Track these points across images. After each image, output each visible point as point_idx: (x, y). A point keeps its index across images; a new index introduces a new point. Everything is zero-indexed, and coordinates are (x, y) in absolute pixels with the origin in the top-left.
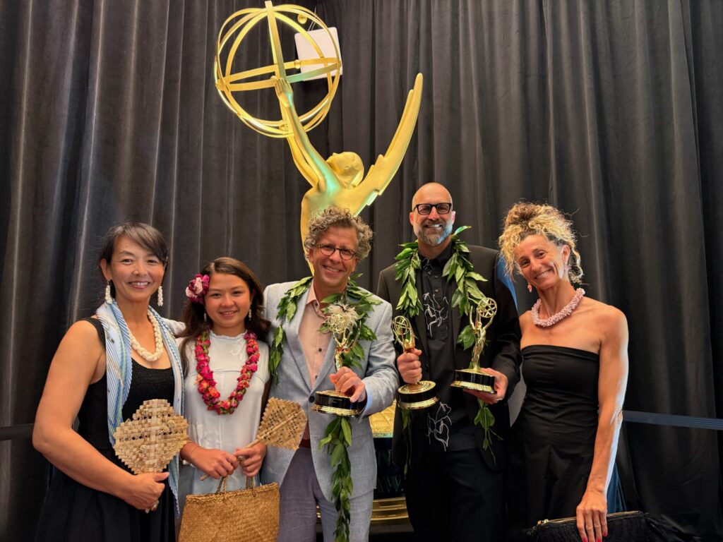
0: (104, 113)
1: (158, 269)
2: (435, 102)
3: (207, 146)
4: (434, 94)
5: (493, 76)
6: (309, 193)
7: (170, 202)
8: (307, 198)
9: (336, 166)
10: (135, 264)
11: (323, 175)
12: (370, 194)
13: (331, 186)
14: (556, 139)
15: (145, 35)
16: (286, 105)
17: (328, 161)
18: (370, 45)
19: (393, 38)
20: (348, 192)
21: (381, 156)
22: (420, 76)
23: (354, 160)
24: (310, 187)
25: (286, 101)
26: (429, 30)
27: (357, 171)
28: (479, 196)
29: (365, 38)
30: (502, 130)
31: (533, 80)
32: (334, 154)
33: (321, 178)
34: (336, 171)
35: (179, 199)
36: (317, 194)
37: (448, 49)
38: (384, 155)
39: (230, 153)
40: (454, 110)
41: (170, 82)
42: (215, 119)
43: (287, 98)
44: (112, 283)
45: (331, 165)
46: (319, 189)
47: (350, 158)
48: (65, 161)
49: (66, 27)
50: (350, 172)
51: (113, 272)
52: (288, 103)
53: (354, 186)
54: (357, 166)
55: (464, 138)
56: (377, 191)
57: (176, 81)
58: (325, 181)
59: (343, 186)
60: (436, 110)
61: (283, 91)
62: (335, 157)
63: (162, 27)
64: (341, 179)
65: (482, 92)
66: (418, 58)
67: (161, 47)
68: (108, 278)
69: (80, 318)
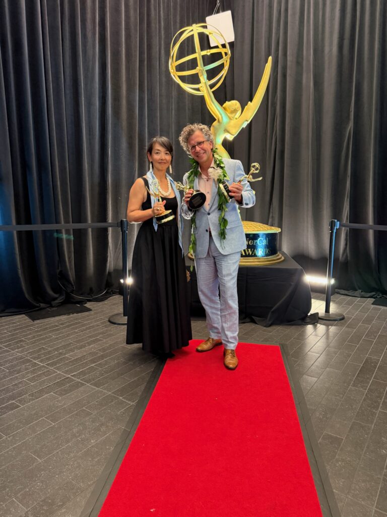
0: (113, 84)
1: (168, 158)
2: (289, 58)
3: (161, 95)
4: (288, 53)
5: (323, 39)
6: (215, 123)
7: (145, 129)
8: (213, 126)
9: (228, 109)
10: (161, 155)
11: (221, 115)
12: (244, 123)
13: (225, 120)
14: (356, 80)
15: (128, 36)
16: (204, 81)
17: (224, 106)
18: (251, 21)
19: (265, 16)
20: (233, 122)
21: (249, 102)
22: (270, 58)
23: (236, 105)
24: (215, 120)
25: (203, 78)
26: (286, 10)
27: (238, 111)
28: (311, 117)
29: (248, 16)
30: (326, 75)
31: (346, 42)
32: (227, 102)
33: (220, 116)
34: (227, 111)
35: (148, 127)
36: (218, 124)
37: (297, 23)
38: (251, 102)
39: (172, 98)
40: (299, 63)
41: (141, 61)
42: (164, 79)
43: (204, 78)
44: (152, 163)
45: (225, 109)
46: (219, 121)
47: (234, 104)
48: (99, 112)
49: (94, 41)
50: (235, 111)
51: (152, 158)
52: (205, 80)
53: (236, 119)
54: (238, 108)
55: (304, 81)
56: (247, 121)
57: (144, 61)
58: (222, 117)
59: (230, 119)
60: (289, 63)
61: (203, 75)
62: (227, 104)
63: (136, 31)
64: (230, 115)
65: (316, 51)
66: (279, 30)
67: (136, 42)
68: (151, 161)
69: (138, 177)
